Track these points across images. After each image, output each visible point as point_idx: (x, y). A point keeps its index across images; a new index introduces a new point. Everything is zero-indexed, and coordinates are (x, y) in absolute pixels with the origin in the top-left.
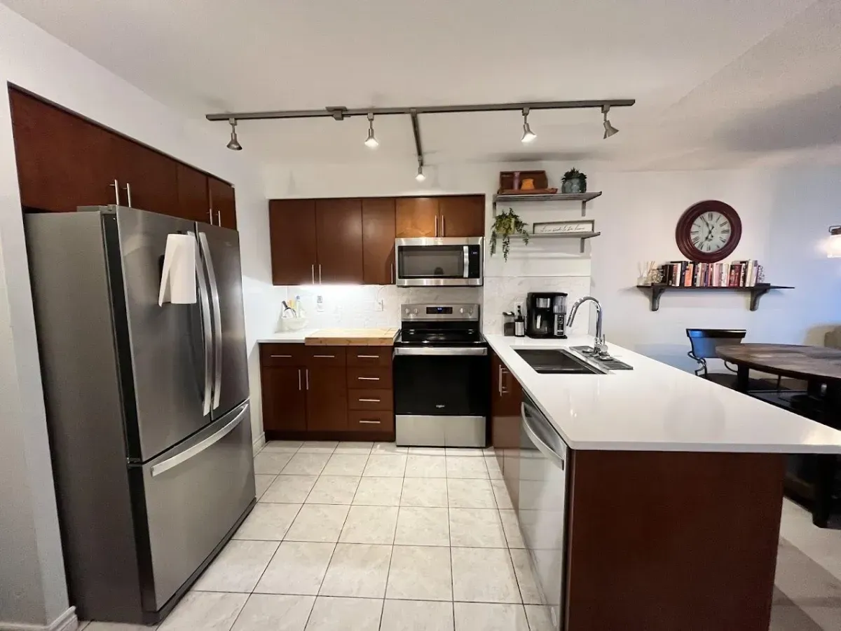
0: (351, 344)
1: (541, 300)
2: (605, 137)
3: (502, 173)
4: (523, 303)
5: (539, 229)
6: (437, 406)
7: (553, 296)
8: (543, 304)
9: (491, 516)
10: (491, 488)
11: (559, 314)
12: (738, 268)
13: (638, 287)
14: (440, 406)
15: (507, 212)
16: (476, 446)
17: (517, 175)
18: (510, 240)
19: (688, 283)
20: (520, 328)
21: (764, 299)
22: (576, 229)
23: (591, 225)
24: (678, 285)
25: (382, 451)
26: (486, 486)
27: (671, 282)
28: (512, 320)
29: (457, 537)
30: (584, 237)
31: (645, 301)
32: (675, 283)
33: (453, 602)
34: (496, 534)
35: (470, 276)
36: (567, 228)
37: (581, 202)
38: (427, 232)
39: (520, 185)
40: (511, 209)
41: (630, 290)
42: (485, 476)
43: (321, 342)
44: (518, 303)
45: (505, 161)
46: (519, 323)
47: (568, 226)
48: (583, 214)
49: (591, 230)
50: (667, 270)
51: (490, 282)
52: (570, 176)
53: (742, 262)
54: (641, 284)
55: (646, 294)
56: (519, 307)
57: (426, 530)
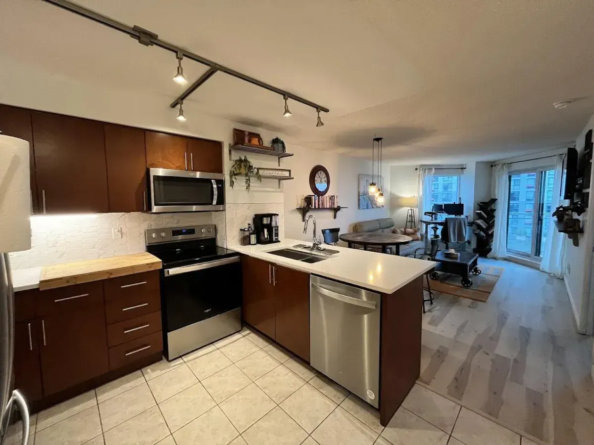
0: (112, 277)
1: (265, 218)
2: (317, 126)
3: (235, 130)
4: (251, 222)
5: (261, 172)
6: (205, 311)
7: (270, 216)
8: (266, 221)
9: (281, 370)
10: (267, 354)
11: (275, 227)
12: (332, 198)
13: (297, 209)
14: (208, 311)
15: (243, 159)
16: (233, 333)
17: (247, 133)
18: (251, 178)
19: (317, 207)
20: (253, 238)
21: (338, 213)
22: (281, 174)
23: (288, 173)
24: (313, 207)
25: (158, 372)
26: (263, 354)
27: (310, 206)
28: (247, 233)
29: (276, 396)
30: (281, 179)
31: (299, 216)
32: (312, 206)
33: (310, 435)
34: (294, 379)
35: (218, 203)
36: (276, 173)
37: (277, 158)
38: (178, 165)
39: (250, 141)
40: (245, 157)
41: (294, 211)
42: (257, 349)
43: (68, 282)
44: (247, 222)
45: (237, 122)
46: (253, 236)
47: (277, 172)
48: (279, 166)
49: (288, 175)
50: (308, 199)
51: (230, 207)
52: (276, 141)
53: (332, 196)
54: (298, 207)
55: (300, 213)
56: (249, 224)
57: (253, 406)
